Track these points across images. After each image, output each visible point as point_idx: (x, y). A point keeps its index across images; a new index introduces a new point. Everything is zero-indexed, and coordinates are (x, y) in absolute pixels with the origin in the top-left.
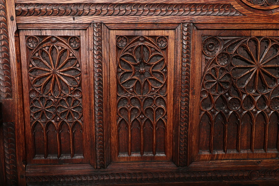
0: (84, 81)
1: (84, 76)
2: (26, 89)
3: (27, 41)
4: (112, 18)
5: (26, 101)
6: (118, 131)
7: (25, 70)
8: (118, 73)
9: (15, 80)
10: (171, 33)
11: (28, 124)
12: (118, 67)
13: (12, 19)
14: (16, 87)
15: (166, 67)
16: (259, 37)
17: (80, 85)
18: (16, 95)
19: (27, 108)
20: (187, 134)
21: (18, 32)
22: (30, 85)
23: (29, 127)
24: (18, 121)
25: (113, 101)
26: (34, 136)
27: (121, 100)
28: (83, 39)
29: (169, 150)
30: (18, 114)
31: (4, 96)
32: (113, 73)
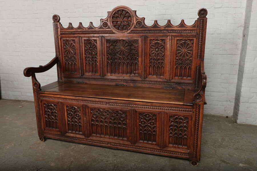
0: (77, 52)
1: (77, 50)
2: (63, 54)
3: (63, 41)
4: (82, 35)
5: (63, 57)
6: (86, 66)
7: (63, 49)
8: (85, 50)
9: (61, 51)
10: (98, 39)
11: (64, 63)
12: (85, 48)
13: (59, 35)
14: (61, 53)
15: (97, 48)
16: (122, 40)
17: (76, 53)
18: (61, 55)
19: (64, 59)
20: (102, 67)
21: (61, 39)
22: (64, 53)
23: (64, 64)
24: (61, 62)
25: (84, 58)
26: (65, 66)
27: (86, 57)
28: (76, 40)
29: (99, 72)
30: (61, 60)
31: (58, 55)
32: (83, 50)
